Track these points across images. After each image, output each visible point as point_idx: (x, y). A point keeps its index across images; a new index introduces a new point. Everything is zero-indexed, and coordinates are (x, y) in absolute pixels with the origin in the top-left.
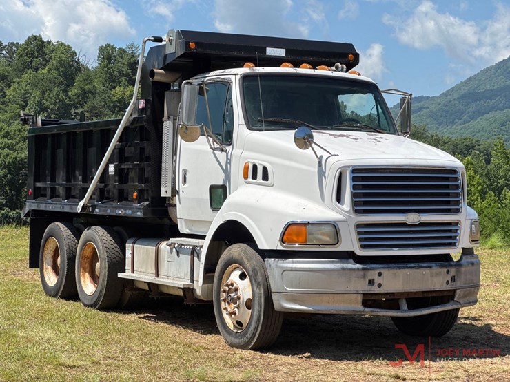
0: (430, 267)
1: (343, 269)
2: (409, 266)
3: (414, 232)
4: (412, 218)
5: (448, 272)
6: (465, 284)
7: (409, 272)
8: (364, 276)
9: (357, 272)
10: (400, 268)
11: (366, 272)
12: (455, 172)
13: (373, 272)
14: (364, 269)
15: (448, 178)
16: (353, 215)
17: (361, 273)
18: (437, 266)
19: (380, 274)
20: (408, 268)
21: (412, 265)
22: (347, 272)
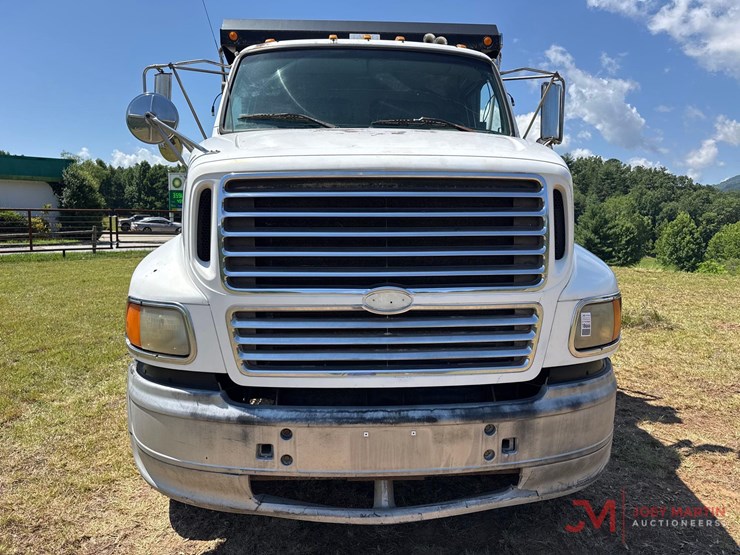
0: (432, 420)
1: (195, 417)
2: (369, 415)
3: (395, 332)
4: (387, 300)
5: (490, 431)
6: (548, 454)
7: (366, 431)
8: (245, 438)
9: (226, 427)
10: (340, 421)
11: (249, 429)
12: (533, 185)
13: (265, 428)
14: (241, 421)
15: (511, 200)
16: (221, 291)
17: (238, 429)
18: (454, 416)
19: (286, 435)
20: (363, 421)
21: (380, 414)
22: (203, 424)
